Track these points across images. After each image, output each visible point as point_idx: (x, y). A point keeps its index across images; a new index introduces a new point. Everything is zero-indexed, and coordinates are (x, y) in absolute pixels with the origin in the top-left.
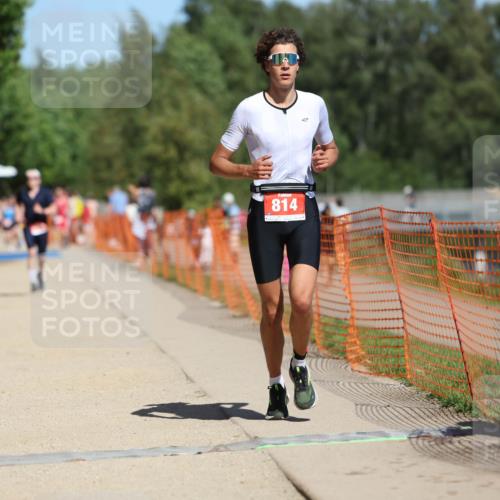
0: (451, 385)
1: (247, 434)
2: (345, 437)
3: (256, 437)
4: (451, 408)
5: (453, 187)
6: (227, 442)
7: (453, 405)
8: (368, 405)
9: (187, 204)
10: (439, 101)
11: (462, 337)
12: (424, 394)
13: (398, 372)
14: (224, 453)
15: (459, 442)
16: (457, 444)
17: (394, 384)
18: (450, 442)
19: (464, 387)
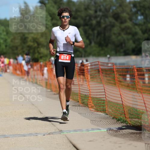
0: (119, 114)
1: (58, 129)
2: (88, 130)
3: (61, 130)
4: (119, 122)
5: (120, 55)
6: (52, 132)
7: (120, 121)
8: (95, 121)
9: (40, 60)
10: (116, 30)
11: (123, 100)
12: (111, 117)
13: (104, 111)
14: (51, 135)
15: (122, 132)
16: (121, 132)
17: (102, 114)
18: (119, 132)
19: (123, 115)
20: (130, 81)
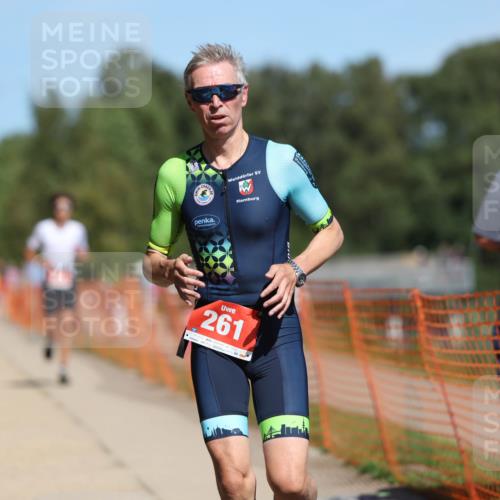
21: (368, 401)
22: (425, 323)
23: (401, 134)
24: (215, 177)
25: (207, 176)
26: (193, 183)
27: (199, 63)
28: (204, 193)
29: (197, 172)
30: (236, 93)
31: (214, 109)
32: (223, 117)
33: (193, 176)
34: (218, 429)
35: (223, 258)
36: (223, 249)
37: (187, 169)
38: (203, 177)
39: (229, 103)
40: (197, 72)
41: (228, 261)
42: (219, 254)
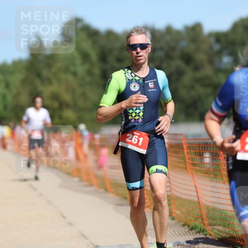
3: (97, 246)
4: (194, 231)
12: (181, 224)
19: (200, 220)
20: (211, 164)
21: (195, 194)
22: (223, 155)
23: (211, 62)
24: (139, 80)
25: (136, 80)
26: (129, 82)
27: (133, 34)
28: (134, 86)
29: (131, 78)
30: (147, 47)
31: (138, 53)
32: (141, 56)
33: (129, 79)
34: (133, 188)
35: (139, 113)
36: (140, 109)
37: (126, 76)
38: (134, 80)
39: (144, 51)
40: (131, 38)
41: (141, 114)
42: (138, 111)
